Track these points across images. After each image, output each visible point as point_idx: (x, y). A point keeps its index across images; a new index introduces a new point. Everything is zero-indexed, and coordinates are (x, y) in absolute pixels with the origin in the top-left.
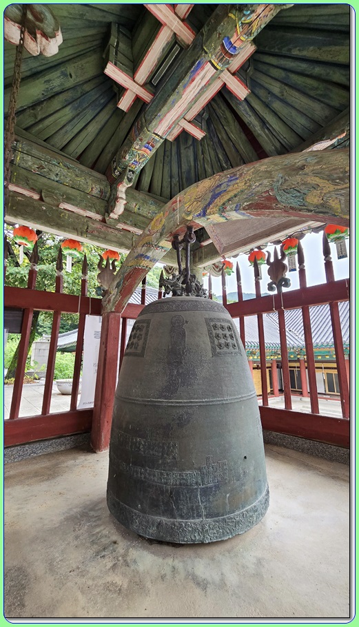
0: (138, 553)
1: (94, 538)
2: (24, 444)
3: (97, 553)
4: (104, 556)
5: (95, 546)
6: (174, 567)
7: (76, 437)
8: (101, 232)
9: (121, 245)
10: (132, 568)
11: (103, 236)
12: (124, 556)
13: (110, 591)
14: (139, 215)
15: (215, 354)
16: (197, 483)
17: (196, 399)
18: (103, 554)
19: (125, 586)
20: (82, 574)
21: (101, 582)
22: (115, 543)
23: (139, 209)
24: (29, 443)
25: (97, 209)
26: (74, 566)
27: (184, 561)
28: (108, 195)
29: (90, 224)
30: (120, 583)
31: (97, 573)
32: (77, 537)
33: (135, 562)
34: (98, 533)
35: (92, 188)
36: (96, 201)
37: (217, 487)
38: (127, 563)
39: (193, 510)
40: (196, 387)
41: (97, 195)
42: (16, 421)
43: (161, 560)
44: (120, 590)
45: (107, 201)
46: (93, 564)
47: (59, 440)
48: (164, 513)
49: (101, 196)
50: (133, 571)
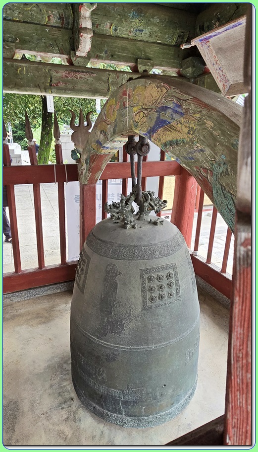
0: (84, 413)
1: (61, 390)
2: (30, 289)
3: (60, 404)
4: (63, 408)
5: (60, 398)
6: (102, 432)
7: (68, 283)
8: (68, 81)
9: (95, 92)
10: (77, 423)
11: (70, 86)
12: (75, 413)
13: (60, 437)
14: (118, 37)
15: (144, 308)
16: (119, 397)
17: (122, 345)
18: (63, 406)
19: (69, 436)
20: (49, 418)
21: (57, 428)
22: (72, 399)
23: (116, 30)
24: (33, 289)
25: (60, 45)
26: (45, 410)
27: (110, 430)
28: (71, 21)
29: (54, 74)
30: (67, 433)
31: (56, 420)
32: (51, 386)
33: (80, 420)
34: (65, 386)
35: (48, 17)
36: (57, 33)
37: (135, 402)
38: (75, 419)
39: (116, 410)
40: (122, 336)
41: (57, 25)
42: (20, 275)
43: (96, 424)
44: (66, 438)
45: (72, 29)
46: (56, 412)
47: (55, 286)
48: (97, 404)
49: (62, 24)
50: (77, 426)
